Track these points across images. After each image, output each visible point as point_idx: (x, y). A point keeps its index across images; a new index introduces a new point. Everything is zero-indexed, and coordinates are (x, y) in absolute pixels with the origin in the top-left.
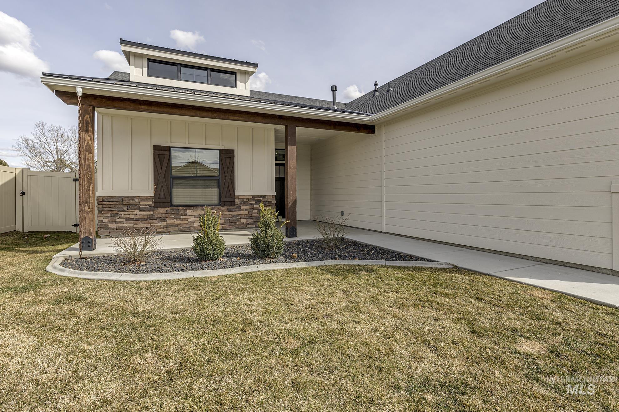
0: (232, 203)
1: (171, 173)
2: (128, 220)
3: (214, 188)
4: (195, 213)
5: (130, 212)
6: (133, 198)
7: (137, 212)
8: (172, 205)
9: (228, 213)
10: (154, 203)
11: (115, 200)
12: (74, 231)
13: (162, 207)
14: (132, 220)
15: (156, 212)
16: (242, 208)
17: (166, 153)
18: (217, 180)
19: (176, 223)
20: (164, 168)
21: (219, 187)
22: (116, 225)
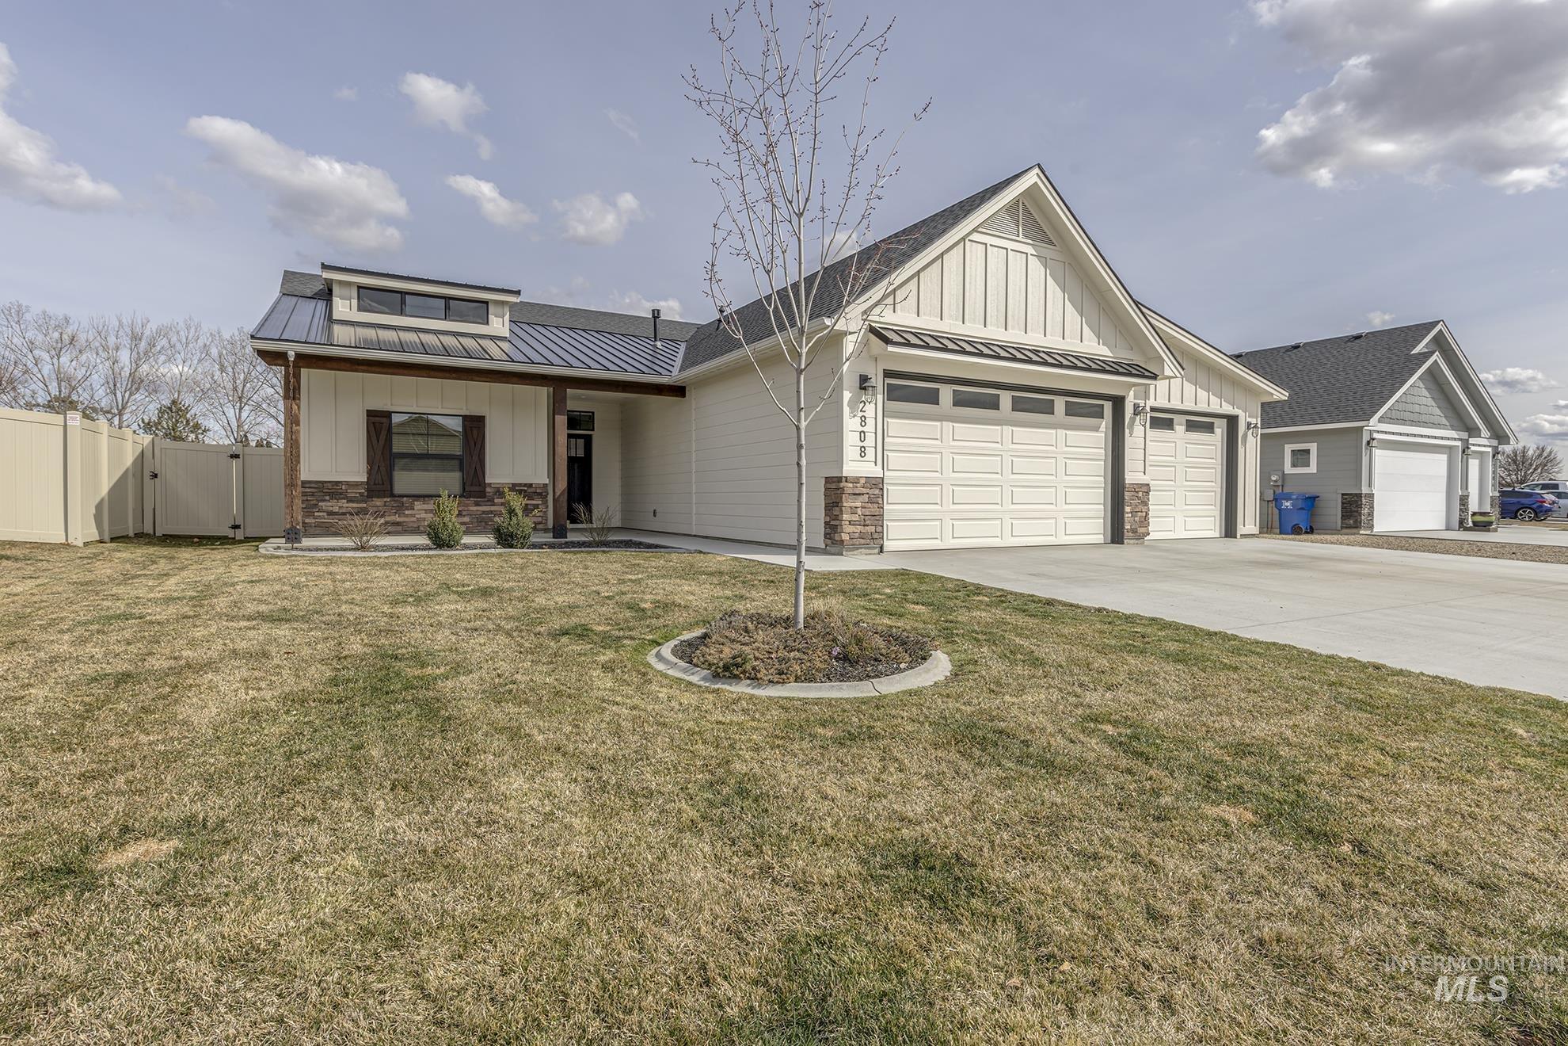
0: (482, 494)
1: (391, 449)
2: (330, 513)
3: (453, 471)
4: (426, 507)
5: (333, 503)
6: (337, 483)
7: (343, 503)
8: (392, 495)
9: (475, 508)
10: (368, 490)
11: (313, 485)
12: (231, 535)
13: (378, 497)
14: (336, 514)
15: (370, 503)
16: (496, 501)
17: (384, 420)
18: (460, 459)
19: (398, 519)
20: (382, 442)
21: (461, 469)
22: (314, 521)
